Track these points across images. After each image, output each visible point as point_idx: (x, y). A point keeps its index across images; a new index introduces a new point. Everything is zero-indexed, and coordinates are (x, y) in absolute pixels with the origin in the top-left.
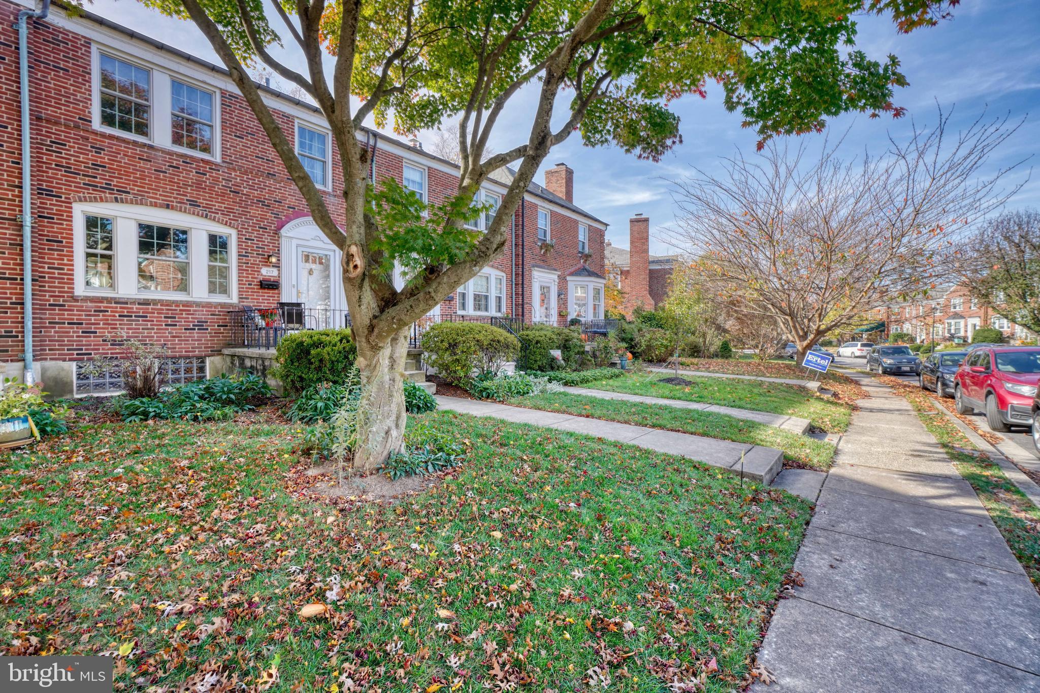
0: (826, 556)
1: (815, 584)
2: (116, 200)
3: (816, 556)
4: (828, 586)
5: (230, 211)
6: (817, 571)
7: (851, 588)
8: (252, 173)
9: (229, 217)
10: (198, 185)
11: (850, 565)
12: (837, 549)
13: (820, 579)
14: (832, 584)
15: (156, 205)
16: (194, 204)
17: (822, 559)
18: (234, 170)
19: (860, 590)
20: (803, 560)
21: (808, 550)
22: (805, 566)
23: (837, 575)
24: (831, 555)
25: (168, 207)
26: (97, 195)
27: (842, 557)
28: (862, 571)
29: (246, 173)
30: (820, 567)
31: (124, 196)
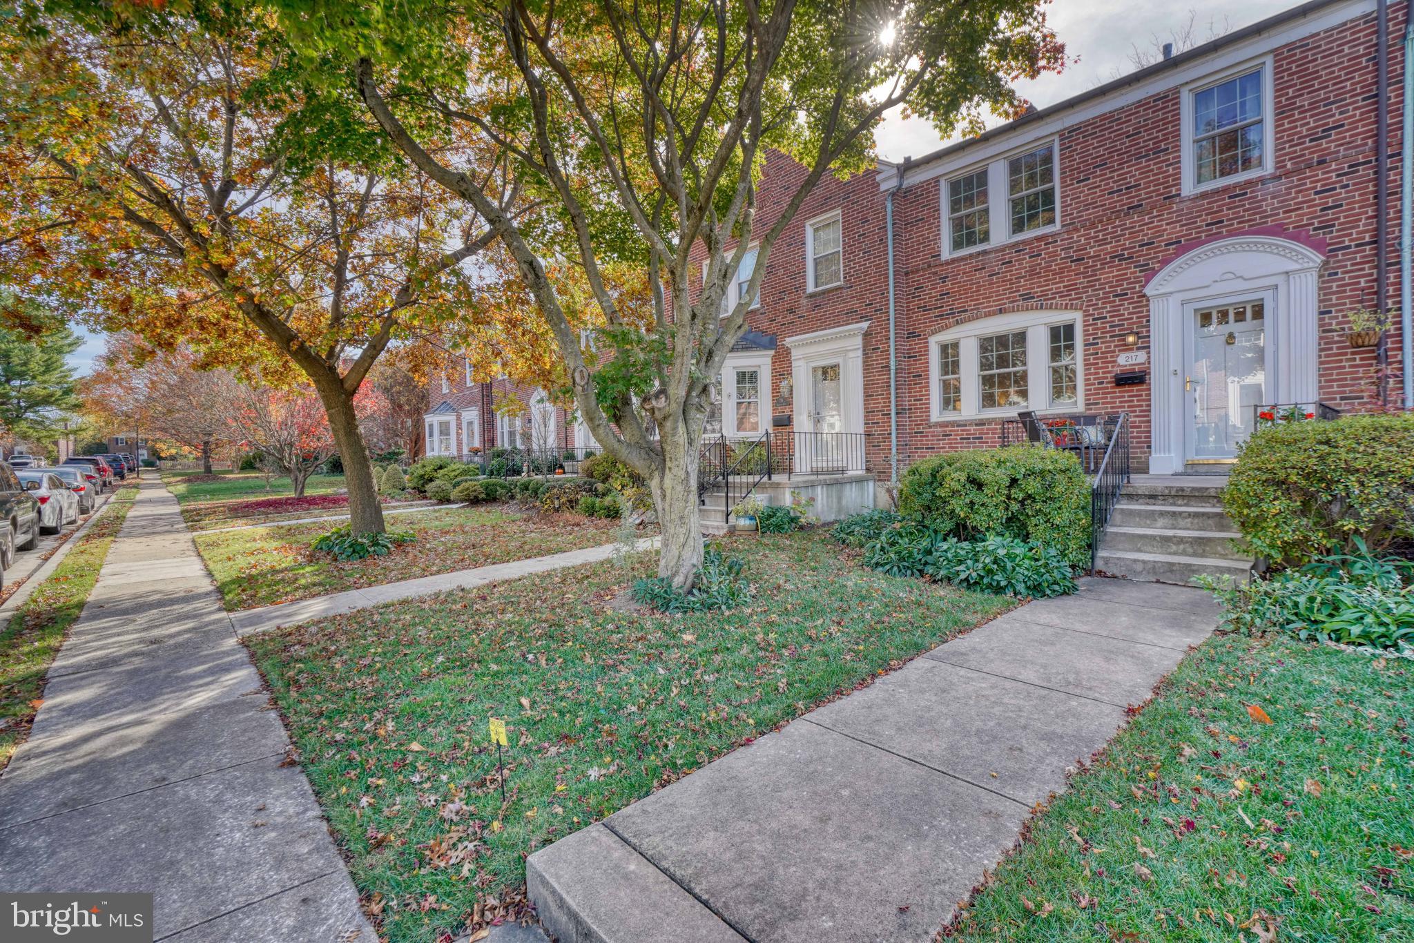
0: (279, 820)
1: (270, 775)
2: (957, 323)
3: (291, 811)
4: (256, 782)
5: (1071, 288)
6: (276, 792)
7: (229, 796)
8: (1101, 221)
9: (1069, 296)
10: (1033, 273)
11: (240, 829)
12: (271, 845)
13: (269, 784)
14: (253, 787)
15: (988, 315)
16: (1027, 297)
17: (281, 813)
18: (1077, 230)
19: (218, 800)
20: (303, 795)
21: (309, 814)
22: (295, 788)
23: (252, 802)
24: (274, 827)
25: (1001, 311)
26: (943, 323)
27: (256, 835)
28: (221, 829)
29: (1093, 225)
30: (277, 798)
31: (963, 315)
